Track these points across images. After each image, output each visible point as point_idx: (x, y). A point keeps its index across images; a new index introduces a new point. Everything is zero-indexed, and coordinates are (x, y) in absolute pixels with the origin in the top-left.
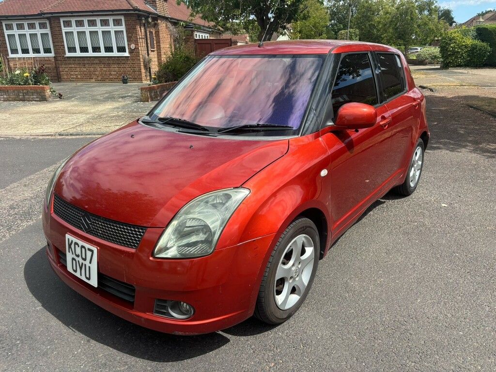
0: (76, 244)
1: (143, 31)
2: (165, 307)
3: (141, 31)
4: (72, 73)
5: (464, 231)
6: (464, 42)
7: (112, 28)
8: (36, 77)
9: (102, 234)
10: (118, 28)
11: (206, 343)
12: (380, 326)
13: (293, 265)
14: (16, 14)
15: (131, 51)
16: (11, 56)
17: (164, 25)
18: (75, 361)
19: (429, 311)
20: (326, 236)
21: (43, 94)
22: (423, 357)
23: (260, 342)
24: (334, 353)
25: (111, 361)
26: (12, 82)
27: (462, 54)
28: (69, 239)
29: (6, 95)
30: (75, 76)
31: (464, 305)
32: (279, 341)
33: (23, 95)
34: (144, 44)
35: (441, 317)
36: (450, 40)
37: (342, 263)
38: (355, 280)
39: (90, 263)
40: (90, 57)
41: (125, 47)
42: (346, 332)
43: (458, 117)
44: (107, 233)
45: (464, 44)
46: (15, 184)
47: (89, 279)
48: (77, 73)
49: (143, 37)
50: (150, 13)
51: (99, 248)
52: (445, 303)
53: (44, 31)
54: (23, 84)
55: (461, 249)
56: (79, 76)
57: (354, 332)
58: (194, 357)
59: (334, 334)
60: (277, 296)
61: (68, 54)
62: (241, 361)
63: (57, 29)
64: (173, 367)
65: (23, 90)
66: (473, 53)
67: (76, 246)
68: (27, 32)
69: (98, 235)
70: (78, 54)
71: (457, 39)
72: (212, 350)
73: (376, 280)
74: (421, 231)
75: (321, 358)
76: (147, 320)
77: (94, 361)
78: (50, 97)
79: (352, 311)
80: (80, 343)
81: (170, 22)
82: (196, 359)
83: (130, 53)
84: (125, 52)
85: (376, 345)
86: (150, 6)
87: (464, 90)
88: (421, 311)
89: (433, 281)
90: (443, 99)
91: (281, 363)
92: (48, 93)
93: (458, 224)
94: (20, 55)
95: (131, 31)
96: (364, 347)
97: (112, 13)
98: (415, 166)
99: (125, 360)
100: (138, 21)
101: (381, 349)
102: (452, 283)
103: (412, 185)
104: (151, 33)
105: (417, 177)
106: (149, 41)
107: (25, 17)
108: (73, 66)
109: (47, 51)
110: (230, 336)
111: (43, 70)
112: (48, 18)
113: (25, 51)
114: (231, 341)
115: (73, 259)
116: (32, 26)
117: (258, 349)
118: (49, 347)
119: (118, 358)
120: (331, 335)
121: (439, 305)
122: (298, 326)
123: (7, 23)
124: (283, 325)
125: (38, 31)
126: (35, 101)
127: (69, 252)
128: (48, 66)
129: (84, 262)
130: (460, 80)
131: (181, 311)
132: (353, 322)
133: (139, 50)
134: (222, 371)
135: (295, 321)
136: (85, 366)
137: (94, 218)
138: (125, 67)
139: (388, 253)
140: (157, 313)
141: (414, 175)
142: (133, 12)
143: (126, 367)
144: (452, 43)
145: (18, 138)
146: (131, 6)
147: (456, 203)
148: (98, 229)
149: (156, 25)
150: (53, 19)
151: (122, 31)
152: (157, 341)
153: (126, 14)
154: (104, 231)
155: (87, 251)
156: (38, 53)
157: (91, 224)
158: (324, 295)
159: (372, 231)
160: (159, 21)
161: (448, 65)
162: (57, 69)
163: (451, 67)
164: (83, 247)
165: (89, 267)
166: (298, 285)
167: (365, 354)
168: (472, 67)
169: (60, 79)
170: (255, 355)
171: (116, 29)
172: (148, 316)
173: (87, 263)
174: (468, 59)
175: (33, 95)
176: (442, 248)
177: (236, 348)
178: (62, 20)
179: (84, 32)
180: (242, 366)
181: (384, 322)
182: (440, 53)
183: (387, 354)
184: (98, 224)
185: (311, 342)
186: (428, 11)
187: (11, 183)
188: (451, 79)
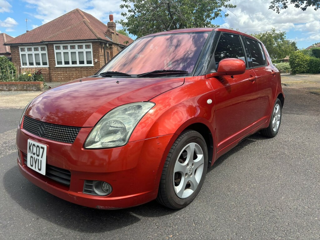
0: (34, 145)
1: (103, 51)
2: (91, 187)
3: (102, 52)
4: (59, 77)
5: (313, 157)
6: (305, 58)
7: (84, 50)
8: (35, 77)
9: (51, 136)
10: (88, 50)
11: (123, 221)
12: (254, 213)
13: (188, 164)
14: (27, 42)
15: (95, 63)
16: (22, 66)
17: (116, 48)
18: (25, 231)
19: (291, 204)
20: (213, 148)
21: (39, 87)
22: (288, 233)
23: (163, 221)
24: (218, 229)
25: (51, 232)
26: (20, 79)
27: (304, 65)
28: (29, 143)
29: (16, 87)
30: (60, 79)
31: (317, 201)
32: (177, 221)
33: (27, 87)
34: (103, 59)
35: (300, 208)
36: (296, 57)
37: (226, 174)
38: (235, 185)
39: (42, 157)
40: (70, 67)
41: (91, 61)
42: (228, 216)
43: (304, 98)
44: (55, 134)
45: (305, 59)
46: (10, 131)
47: (40, 170)
48: (61, 77)
49: (103, 55)
50: (108, 41)
51: (48, 146)
52: (302, 199)
53: (43, 52)
54: (27, 80)
55: (312, 167)
56: (63, 79)
57: (234, 216)
58: (112, 230)
59: (218, 217)
60: (175, 187)
61: (57, 66)
62: (147, 233)
63: (52, 51)
64: (96, 236)
65: (26, 84)
66: (311, 65)
67: (34, 146)
68: (33, 52)
69: (48, 137)
70: (63, 65)
71: (300, 56)
72: (126, 225)
73: (250, 185)
74: (282, 157)
75: (209, 232)
76: (78, 197)
77: (39, 231)
78: (43, 88)
79: (233, 203)
80: (32, 220)
81: (120, 47)
82: (113, 231)
83: (94, 64)
84: (92, 64)
85: (251, 225)
86: (108, 37)
87: (307, 85)
88: (285, 204)
89: (293, 186)
90: (293, 90)
91: (178, 235)
92: (42, 86)
93: (308, 153)
94: (28, 66)
95: (95, 51)
96: (242, 226)
97: (85, 41)
98: (276, 117)
99: (62, 231)
100: (100, 46)
101: (255, 228)
102: (307, 187)
103: (275, 130)
104: (108, 53)
105: (278, 126)
106: (106, 58)
107: (33, 44)
108: (59, 72)
109: (45, 64)
110: (141, 217)
111: (40, 73)
112: (47, 45)
113: (31, 64)
114: (142, 220)
115: (31, 157)
116: (36, 49)
117: (161, 225)
118: (8, 222)
119: (57, 230)
120: (216, 218)
121: (298, 200)
122: (192, 212)
123: (21, 47)
124: (180, 210)
125: (40, 52)
126: (34, 91)
127: (29, 152)
128: (44, 73)
129: (38, 158)
130: (304, 80)
131: (103, 190)
132: (234, 210)
133: (100, 62)
134: (133, 239)
135: (190, 208)
136: (32, 235)
137: (47, 126)
138: (91, 73)
139: (259, 169)
140: (86, 192)
141: (275, 123)
142: (98, 41)
143: (62, 236)
144: (297, 59)
145: (19, 108)
146: (97, 37)
147: (307, 142)
148: (49, 133)
149: (111, 48)
150: (49, 45)
151: (91, 52)
152: (87, 220)
153: (93, 42)
154: (53, 134)
155: (40, 149)
156: (39, 65)
157: (45, 130)
158: (212, 193)
159: (247, 157)
160: (113, 46)
161: (295, 72)
162: (50, 75)
163: (298, 73)
164: (38, 146)
165: (41, 161)
166: (192, 181)
167: (243, 231)
168: (311, 73)
169: (51, 81)
170: (159, 230)
171: (86, 51)
172: (79, 194)
173: (40, 158)
174: (308, 68)
175: (32, 87)
176: (298, 167)
177: (144, 225)
178: (54, 46)
179: (68, 53)
180: (148, 236)
181: (257, 211)
182: (290, 65)
183: (260, 231)
184: (50, 129)
185: (201, 222)
186: (281, 39)
187: (8, 131)
188: (298, 79)
